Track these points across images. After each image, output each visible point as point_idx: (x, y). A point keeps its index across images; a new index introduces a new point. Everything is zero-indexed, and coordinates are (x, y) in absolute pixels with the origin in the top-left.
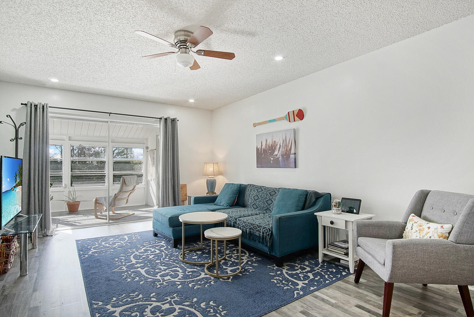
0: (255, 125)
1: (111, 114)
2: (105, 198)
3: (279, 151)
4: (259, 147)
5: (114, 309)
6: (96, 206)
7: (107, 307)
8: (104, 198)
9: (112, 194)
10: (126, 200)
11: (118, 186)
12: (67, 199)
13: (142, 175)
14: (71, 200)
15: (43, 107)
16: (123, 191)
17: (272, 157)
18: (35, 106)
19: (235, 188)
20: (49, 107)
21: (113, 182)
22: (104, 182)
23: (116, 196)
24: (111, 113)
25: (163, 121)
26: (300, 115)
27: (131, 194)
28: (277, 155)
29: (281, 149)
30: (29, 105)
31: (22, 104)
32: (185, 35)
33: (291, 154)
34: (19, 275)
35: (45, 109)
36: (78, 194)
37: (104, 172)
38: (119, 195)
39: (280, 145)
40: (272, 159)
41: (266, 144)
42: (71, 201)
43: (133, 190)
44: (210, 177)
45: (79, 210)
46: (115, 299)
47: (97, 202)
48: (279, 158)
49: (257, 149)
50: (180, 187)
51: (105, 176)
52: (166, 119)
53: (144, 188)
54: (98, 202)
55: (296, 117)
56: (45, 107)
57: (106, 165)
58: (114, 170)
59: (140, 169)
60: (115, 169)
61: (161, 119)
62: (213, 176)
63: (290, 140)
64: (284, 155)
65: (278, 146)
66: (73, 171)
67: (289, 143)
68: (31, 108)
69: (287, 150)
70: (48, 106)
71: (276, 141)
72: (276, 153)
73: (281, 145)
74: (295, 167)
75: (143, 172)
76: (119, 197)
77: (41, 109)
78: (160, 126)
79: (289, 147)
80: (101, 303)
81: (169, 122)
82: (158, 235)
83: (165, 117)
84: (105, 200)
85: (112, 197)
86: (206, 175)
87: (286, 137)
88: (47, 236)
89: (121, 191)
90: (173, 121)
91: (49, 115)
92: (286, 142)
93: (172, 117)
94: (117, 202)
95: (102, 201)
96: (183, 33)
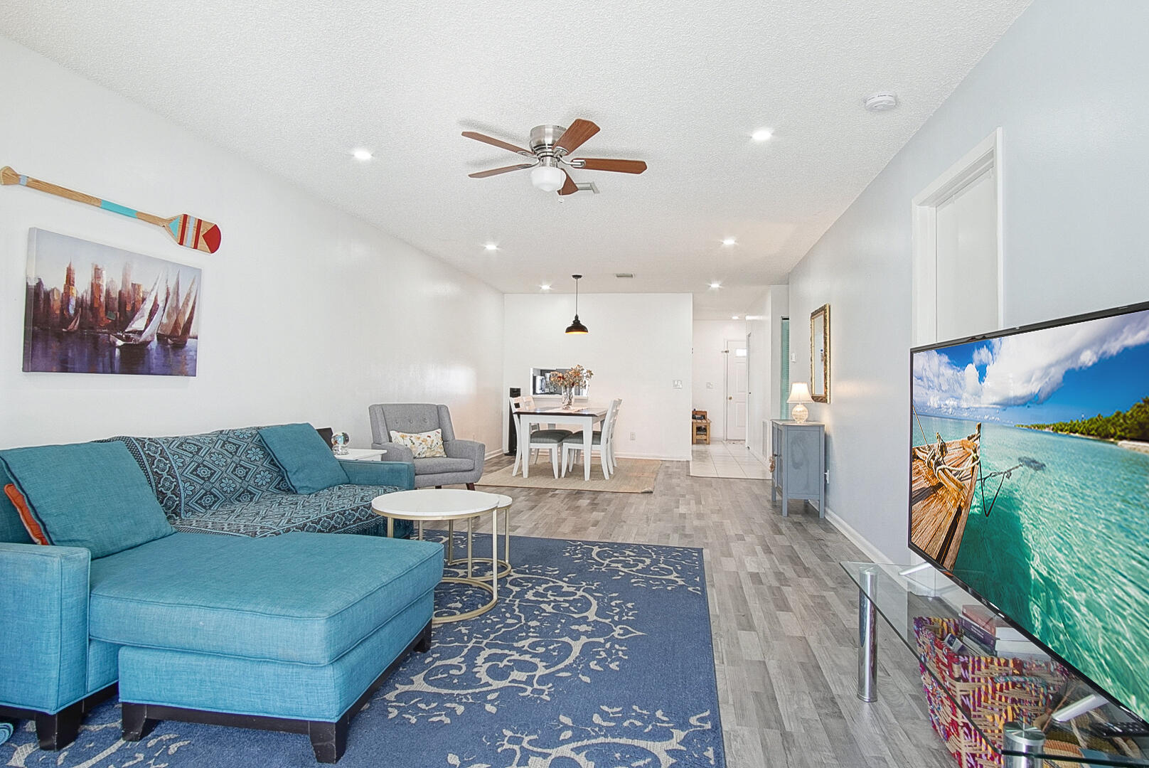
3: (150, 319)
5: (677, 579)
7: (683, 583)
17: (120, 338)
28: (140, 333)
29: (156, 318)
33: (191, 338)
39: (155, 306)
40: (119, 343)
41: (94, 286)
46: (669, 588)
48: (146, 343)
55: (201, 239)
63: (189, 295)
64: (169, 337)
65: (148, 306)
67: (187, 305)
69: (176, 322)
71: (139, 286)
72: (138, 324)
73: (161, 305)
79: (184, 313)
80: (690, 589)
87: (178, 283)
92: (178, 300)
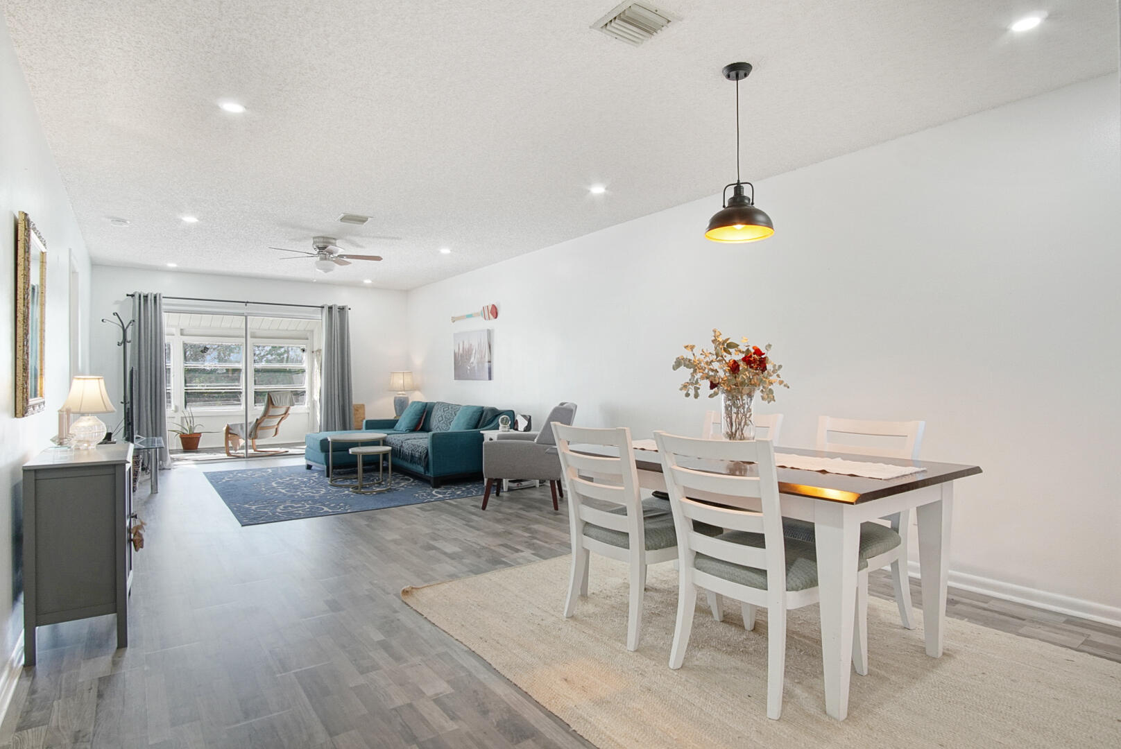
0: (454, 320)
1: (248, 304)
2: (241, 425)
4: (457, 351)
5: (250, 507)
6: (227, 439)
7: (245, 506)
8: (239, 427)
9: (252, 419)
10: (275, 429)
11: (261, 408)
12: (179, 429)
13: (305, 392)
14: (186, 430)
15: (155, 297)
16: (270, 414)
17: (468, 367)
18: (144, 296)
19: (419, 407)
20: (164, 297)
21: (255, 403)
22: (239, 403)
23: (258, 422)
24: (248, 302)
25: (326, 310)
26: (494, 312)
27: (283, 422)
28: (473, 362)
29: (476, 355)
30: (137, 296)
31: (128, 295)
32: (324, 242)
33: (486, 362)
34: (150, 492)
35: (158, 301)
36: (197, 421)
37: (239, 386)
38: (263, 420)
39: (476, 350)
40: (468, 369)
41: (463, 348)
42: (185, 432)
43: (285, 414)
44: (400, 393)
45: (199, 447)
46: (251, 502)
47: (229, 432)
48: (474, 367)
49: (455, 354)
50: (352, 408)
51: (241, 393)
52: (330, 308)
53: (309, 413)
54: (231, 431)
55: (490, 314)
56: (158, 298)
57: (243, 376)
58: (255, 384)
59: (302, 383)
60: (257, 383)
61: (323, 307)
62: (403, 392)
63: (484, 343)
64: (480, 363)
65: (474, 351)
66: (188, 385)
68: (140, 299)
69: (481, 357)
70: (162, 296)
71: (472, 344)
72: (472, 359)
74: (490, 378)
75: (306, 386)
76: (262, 425)
77: (153, 301)
78: (322, 318)
79: (483, 352)
80: (238, 504)
81: (335, 312)
82: (313, 468)
83: (330, 304)
84: (242, 428)
85: (252, 424)
86: (392, 390)
87: (481, 339)
88: (164, 469)
89: (266, 414)
90: (342, 309)
91: (164, 307)
92: (481, 346)
93: (340, 304)
94: (259, 432)
95: (238, 430)
96: (322, 240)
